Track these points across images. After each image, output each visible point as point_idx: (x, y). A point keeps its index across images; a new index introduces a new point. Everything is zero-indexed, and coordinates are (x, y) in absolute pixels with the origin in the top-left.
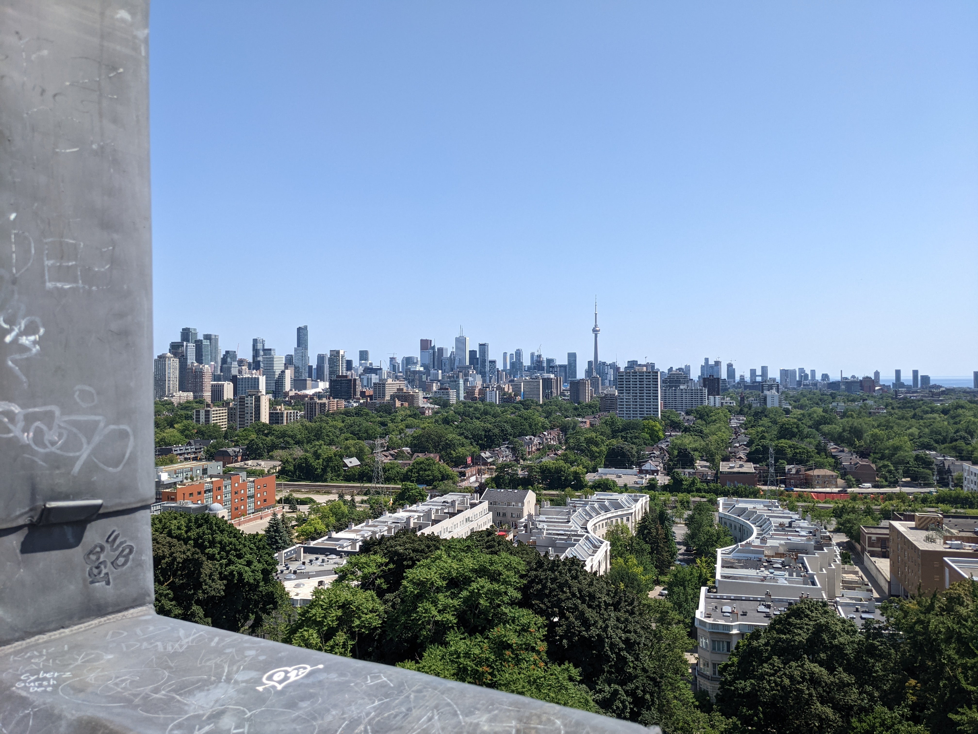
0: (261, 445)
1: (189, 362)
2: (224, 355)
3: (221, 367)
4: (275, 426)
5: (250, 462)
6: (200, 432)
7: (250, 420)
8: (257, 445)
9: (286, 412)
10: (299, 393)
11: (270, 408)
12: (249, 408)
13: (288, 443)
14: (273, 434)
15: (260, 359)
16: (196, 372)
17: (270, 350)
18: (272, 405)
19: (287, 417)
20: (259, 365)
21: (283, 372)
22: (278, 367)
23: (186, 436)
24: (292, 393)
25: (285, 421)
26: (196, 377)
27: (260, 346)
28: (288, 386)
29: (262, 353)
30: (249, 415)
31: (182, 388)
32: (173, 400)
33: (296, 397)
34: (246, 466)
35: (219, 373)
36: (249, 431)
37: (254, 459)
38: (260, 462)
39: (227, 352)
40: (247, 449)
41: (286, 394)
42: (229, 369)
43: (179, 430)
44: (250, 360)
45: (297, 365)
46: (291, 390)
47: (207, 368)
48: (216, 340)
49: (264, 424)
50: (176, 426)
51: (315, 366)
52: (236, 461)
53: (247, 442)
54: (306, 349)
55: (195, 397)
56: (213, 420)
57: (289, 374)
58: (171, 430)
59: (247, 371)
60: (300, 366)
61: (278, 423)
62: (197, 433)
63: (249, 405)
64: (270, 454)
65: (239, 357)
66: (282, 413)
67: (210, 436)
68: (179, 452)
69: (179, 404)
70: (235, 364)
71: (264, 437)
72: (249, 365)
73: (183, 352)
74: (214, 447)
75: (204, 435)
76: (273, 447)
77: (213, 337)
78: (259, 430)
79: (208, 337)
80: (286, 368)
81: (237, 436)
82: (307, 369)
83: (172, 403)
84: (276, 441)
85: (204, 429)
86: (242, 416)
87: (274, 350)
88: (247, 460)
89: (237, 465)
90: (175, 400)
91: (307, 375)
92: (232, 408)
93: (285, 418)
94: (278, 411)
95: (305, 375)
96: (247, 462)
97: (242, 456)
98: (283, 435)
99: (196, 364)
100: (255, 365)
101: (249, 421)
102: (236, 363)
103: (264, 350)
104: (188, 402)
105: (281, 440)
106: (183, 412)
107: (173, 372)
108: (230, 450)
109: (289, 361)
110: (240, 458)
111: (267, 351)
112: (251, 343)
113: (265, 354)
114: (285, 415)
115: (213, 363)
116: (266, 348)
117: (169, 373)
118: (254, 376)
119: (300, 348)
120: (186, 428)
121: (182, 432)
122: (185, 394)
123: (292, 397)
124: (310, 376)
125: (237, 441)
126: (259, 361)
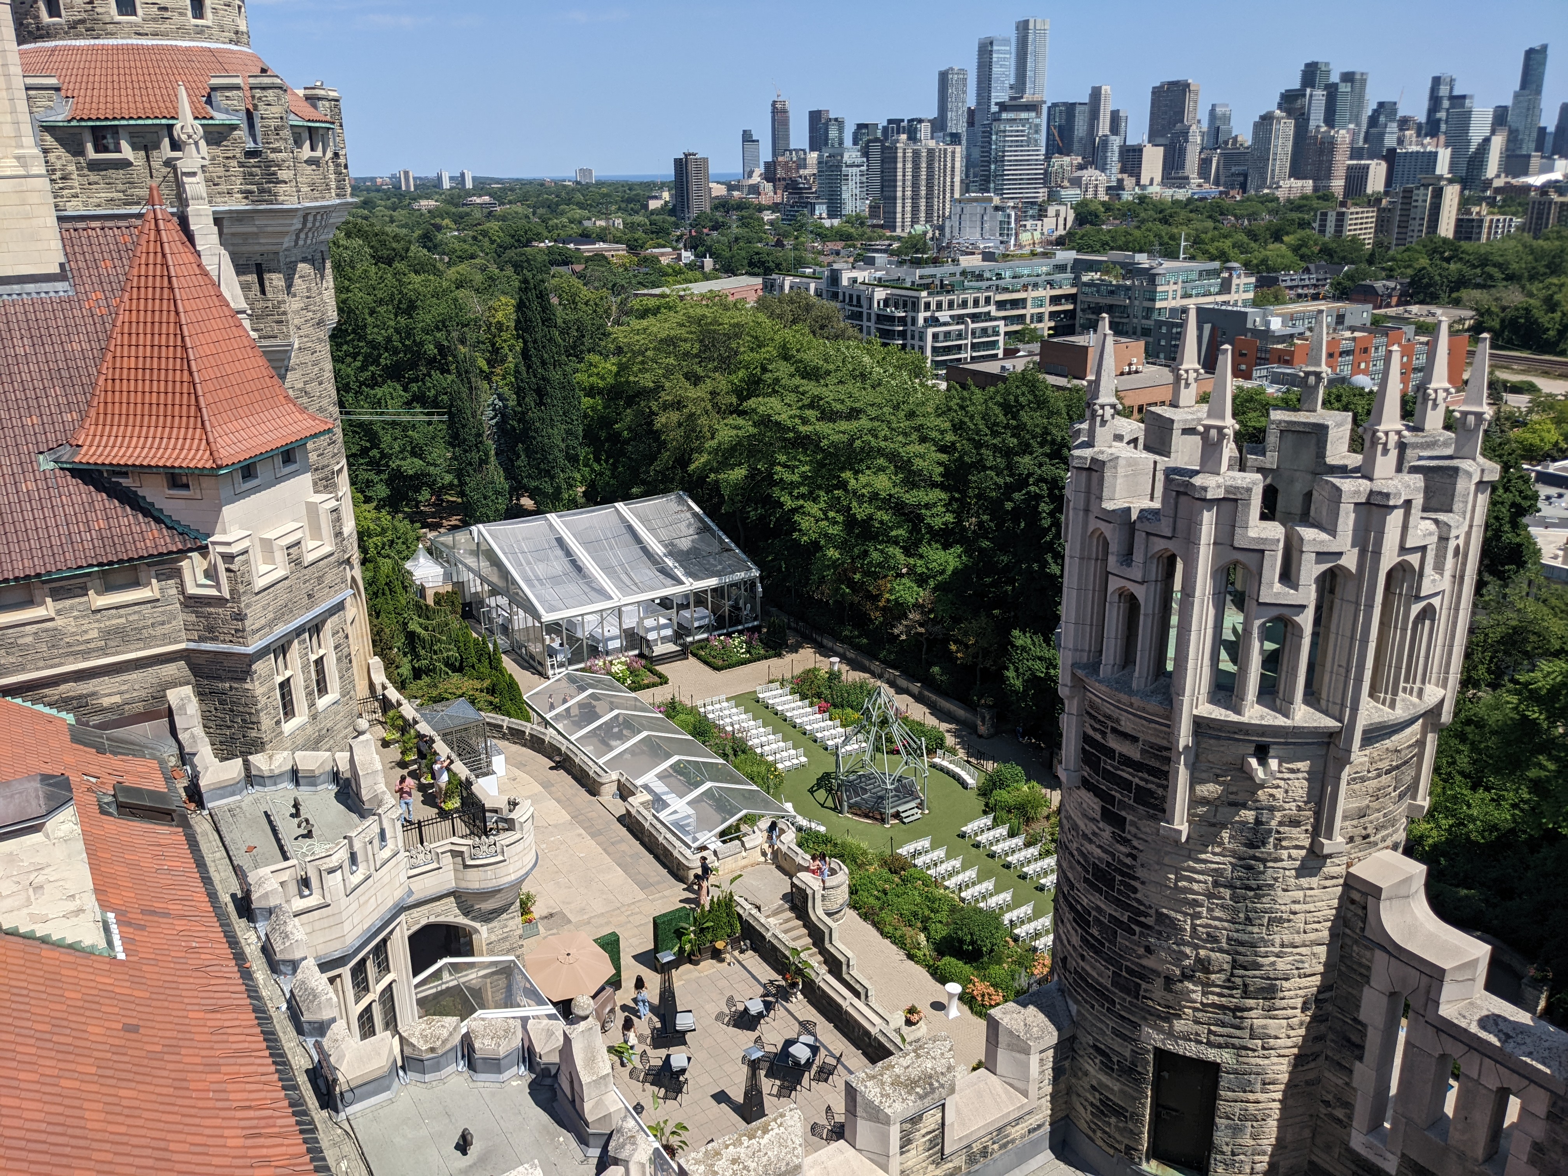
0: (1437, 278)
1: (1312, 124)
2: (1375, 111)
3: (1367, 133)
4: (1465, 245)
5: (1415, 309)
6: (1327, 252)
7: (1418, 230)
8: (1431, 278)
9: (1488, 218)
10: (1514, 181)
11: (1459, 210)
12: (1419, 210)
13: (1491, 277)
14: (1461, 259)
15: (1442, 115)
16: (1322, 143)
17: (1464, 97)
18: (1464, 203)
19: (1490, 227)
20: (1438, 127)
21: (1487, 140)
22: (1479, 129)
23: (1302, 257)
24: (1499, 183)
25: (1484, 237)
26: (1321, 152)
27: (1444, 91)
28: (1492, 168)
29: (1446, 104)
30: (1418, 222)
31: (1296, 172)
32: (1280, 193)
33: (1507, 189)
34: (1406, 315)
35: (1361, 143)
36: (1417, 251)
37: (1421, 302)
38: (1433, 309)
39: (1381, 105)
40: (1410, 284)
41: (1488, 183)
42: (1382, 135)
43: (1289, 246)
44: (1422, 118)
45: (1514, 126)
46: (1498, 176)
47: (1343, 136)
48: (1363, 82)
49: (1445, 240)
50: (1285, 238)
51: (1551, 128)
52: (1389, 305)
53: (1410, 271)
54: (1538, 91)
55: (1316, 189)
56: (1349, 231)
57: (1498, 143)
58: (1277, 245)
59: (1414, 139)
60: (1521, 128)
61: (1469, 239)
62: (1321, 251)
63: (1420, 203)
64: (1454, 295)
65: (1401, 113)
66: (1481, 221)
67: (1344, 258)
68: (1289, 283)
69: (1289, 200)
70: (1393, 127)
71: (1445, 265)
72: (1419, 127)
73: (1303, 107)
74: (1350, 277)
75: (1331, 256)
76: (1461, 283)
77: (1358, 77)
78: (1435, 251)
79: (1348, 77)
80: (1493, 132)
81: (1393, 259)
82: (1535, 135)
83: (1278, 199)
84: (1468, 272)
85: (1334, 245)
86: (1403, 225)
87: (1471, 97)
88: (1408, 303)
89: (1391, 311)
90: (1281, 194)
91: (1533, 145)
92: (1384, 209)
93: (1485, 231)
94: (1474, 216)
95: (1528, 147)
96: (1409, 308)
97: (1401, 296)
98: (1484, 261)
99: (1324, 129)
100: (1431, 128)
101: (1416, 234)
102: (1395, 125)
103: (1452, 98)
104: (1304, 197)
105: (1478, 271)
106: (1295, 215)
107: (1284, 146)
108: (1379, 285)
109: (1500, 117)
110: (1394, 300)
111: (1458, 100)
112: (1429, 84)
113: (1452, 106)
114: (1486, 224)
115: (1352, 126)
116: (1456, 93)
117: (1276, 146)
118: (1429, 149)
119: (1527, 92)
120: (1303, 243)
121: (1296, 249)
122: (1300, 183)
123: (1498, 190)
124: (1539, 148)
125: (1391, 270)
126: (1439, 120)
